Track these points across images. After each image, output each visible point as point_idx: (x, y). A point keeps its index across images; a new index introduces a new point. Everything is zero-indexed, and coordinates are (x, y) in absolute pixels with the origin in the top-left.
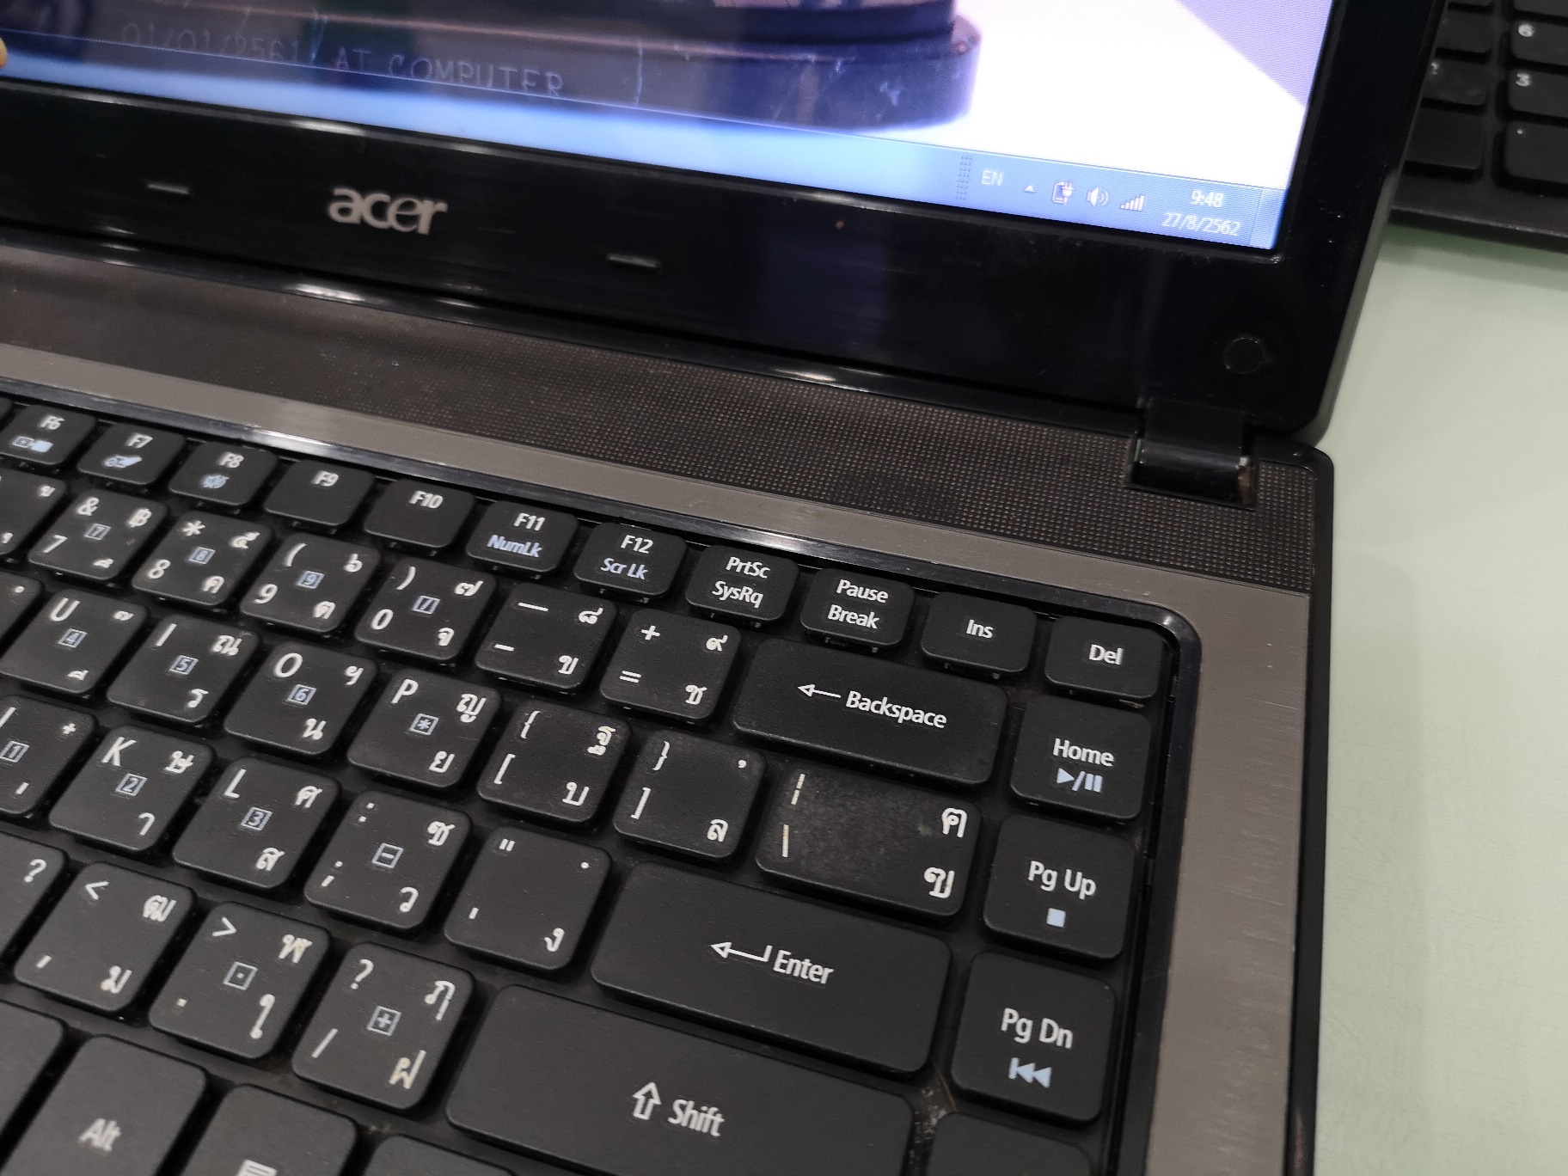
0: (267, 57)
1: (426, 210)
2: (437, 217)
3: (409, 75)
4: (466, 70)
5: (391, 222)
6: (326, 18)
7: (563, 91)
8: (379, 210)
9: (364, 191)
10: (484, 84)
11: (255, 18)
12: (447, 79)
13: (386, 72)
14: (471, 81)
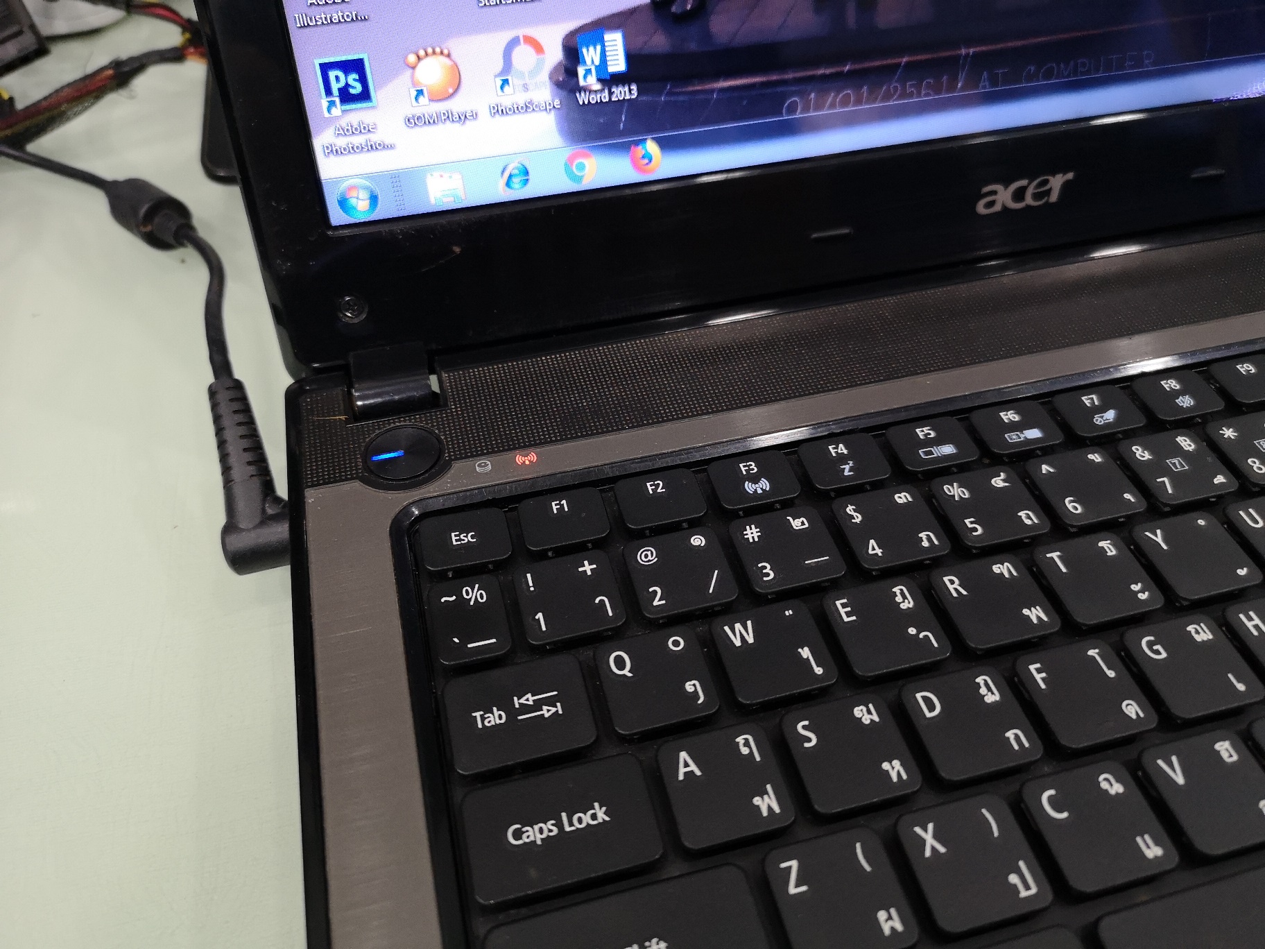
0: (919, 95)
1: (1057, 182)
2: (1066, 186)
3: (1038, 81)
4: (1084, 65)
5: (1029, 200)
6: (971, 51)
7: (1154, 64)
8: (1019, 195)
9: (1007, 183)
10: (1097, 71)
11: (908, 64)
12: (1069, 76)
13: (1021, 83)
14: (1088, 72)
